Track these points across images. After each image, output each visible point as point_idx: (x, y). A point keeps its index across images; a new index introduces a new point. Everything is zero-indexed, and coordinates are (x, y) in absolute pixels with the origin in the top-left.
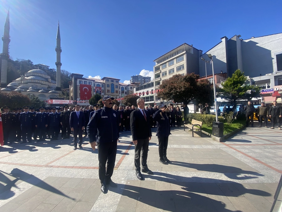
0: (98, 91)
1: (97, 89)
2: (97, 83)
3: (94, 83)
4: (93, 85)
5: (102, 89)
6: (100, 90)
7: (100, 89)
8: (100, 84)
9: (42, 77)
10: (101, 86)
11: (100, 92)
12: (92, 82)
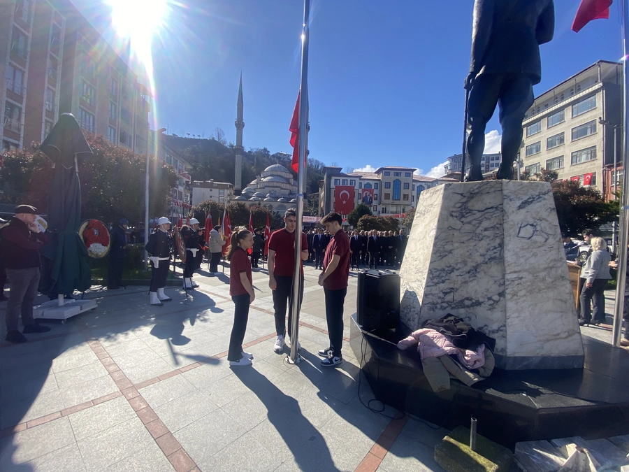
0: (366, 196)
2: (366, 182)
3: (361, 181)
4: (357, 187)
5: (376, 192)
6: (371, 195)
7: (371, 192)
8: (371, 182)
9: (282, 177)
10: (373, 188)
11: (371, 198)
12: (357, 179)
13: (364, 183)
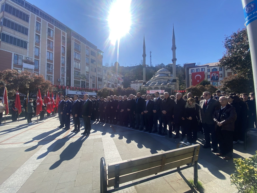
0: (214, 76)
1: (212, 74)
2: (213, 68)
3: (209, 68)
4: (206, 71)
5: (220, 72)
6: (217, 75)
7: (217, 73)
8: (216, 67)
10: (218, 70)
11: (217, 76)
12: (206, 68)
13: (211, 69)
